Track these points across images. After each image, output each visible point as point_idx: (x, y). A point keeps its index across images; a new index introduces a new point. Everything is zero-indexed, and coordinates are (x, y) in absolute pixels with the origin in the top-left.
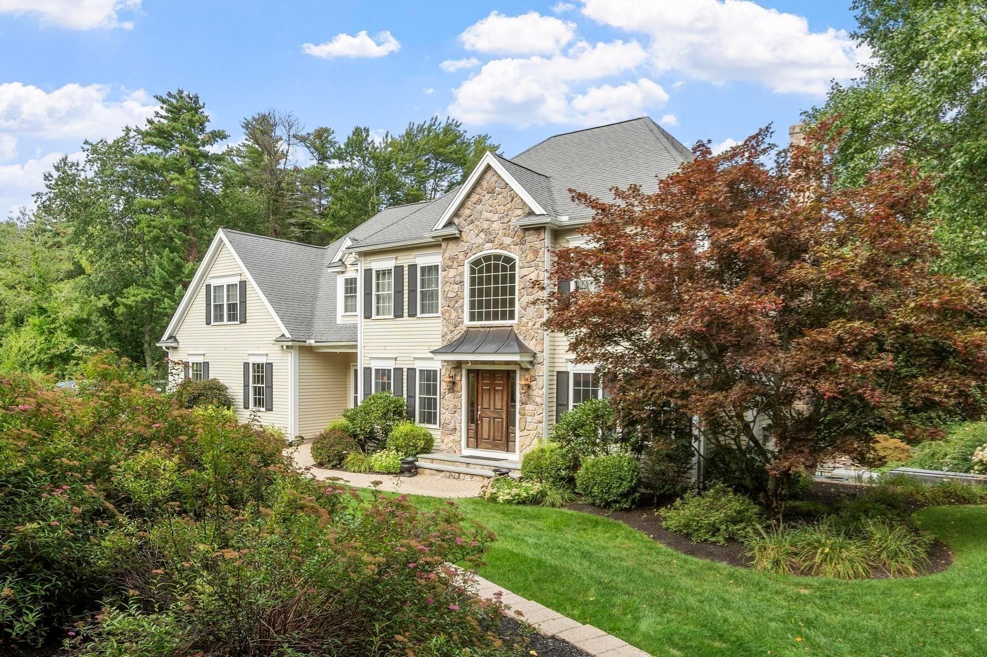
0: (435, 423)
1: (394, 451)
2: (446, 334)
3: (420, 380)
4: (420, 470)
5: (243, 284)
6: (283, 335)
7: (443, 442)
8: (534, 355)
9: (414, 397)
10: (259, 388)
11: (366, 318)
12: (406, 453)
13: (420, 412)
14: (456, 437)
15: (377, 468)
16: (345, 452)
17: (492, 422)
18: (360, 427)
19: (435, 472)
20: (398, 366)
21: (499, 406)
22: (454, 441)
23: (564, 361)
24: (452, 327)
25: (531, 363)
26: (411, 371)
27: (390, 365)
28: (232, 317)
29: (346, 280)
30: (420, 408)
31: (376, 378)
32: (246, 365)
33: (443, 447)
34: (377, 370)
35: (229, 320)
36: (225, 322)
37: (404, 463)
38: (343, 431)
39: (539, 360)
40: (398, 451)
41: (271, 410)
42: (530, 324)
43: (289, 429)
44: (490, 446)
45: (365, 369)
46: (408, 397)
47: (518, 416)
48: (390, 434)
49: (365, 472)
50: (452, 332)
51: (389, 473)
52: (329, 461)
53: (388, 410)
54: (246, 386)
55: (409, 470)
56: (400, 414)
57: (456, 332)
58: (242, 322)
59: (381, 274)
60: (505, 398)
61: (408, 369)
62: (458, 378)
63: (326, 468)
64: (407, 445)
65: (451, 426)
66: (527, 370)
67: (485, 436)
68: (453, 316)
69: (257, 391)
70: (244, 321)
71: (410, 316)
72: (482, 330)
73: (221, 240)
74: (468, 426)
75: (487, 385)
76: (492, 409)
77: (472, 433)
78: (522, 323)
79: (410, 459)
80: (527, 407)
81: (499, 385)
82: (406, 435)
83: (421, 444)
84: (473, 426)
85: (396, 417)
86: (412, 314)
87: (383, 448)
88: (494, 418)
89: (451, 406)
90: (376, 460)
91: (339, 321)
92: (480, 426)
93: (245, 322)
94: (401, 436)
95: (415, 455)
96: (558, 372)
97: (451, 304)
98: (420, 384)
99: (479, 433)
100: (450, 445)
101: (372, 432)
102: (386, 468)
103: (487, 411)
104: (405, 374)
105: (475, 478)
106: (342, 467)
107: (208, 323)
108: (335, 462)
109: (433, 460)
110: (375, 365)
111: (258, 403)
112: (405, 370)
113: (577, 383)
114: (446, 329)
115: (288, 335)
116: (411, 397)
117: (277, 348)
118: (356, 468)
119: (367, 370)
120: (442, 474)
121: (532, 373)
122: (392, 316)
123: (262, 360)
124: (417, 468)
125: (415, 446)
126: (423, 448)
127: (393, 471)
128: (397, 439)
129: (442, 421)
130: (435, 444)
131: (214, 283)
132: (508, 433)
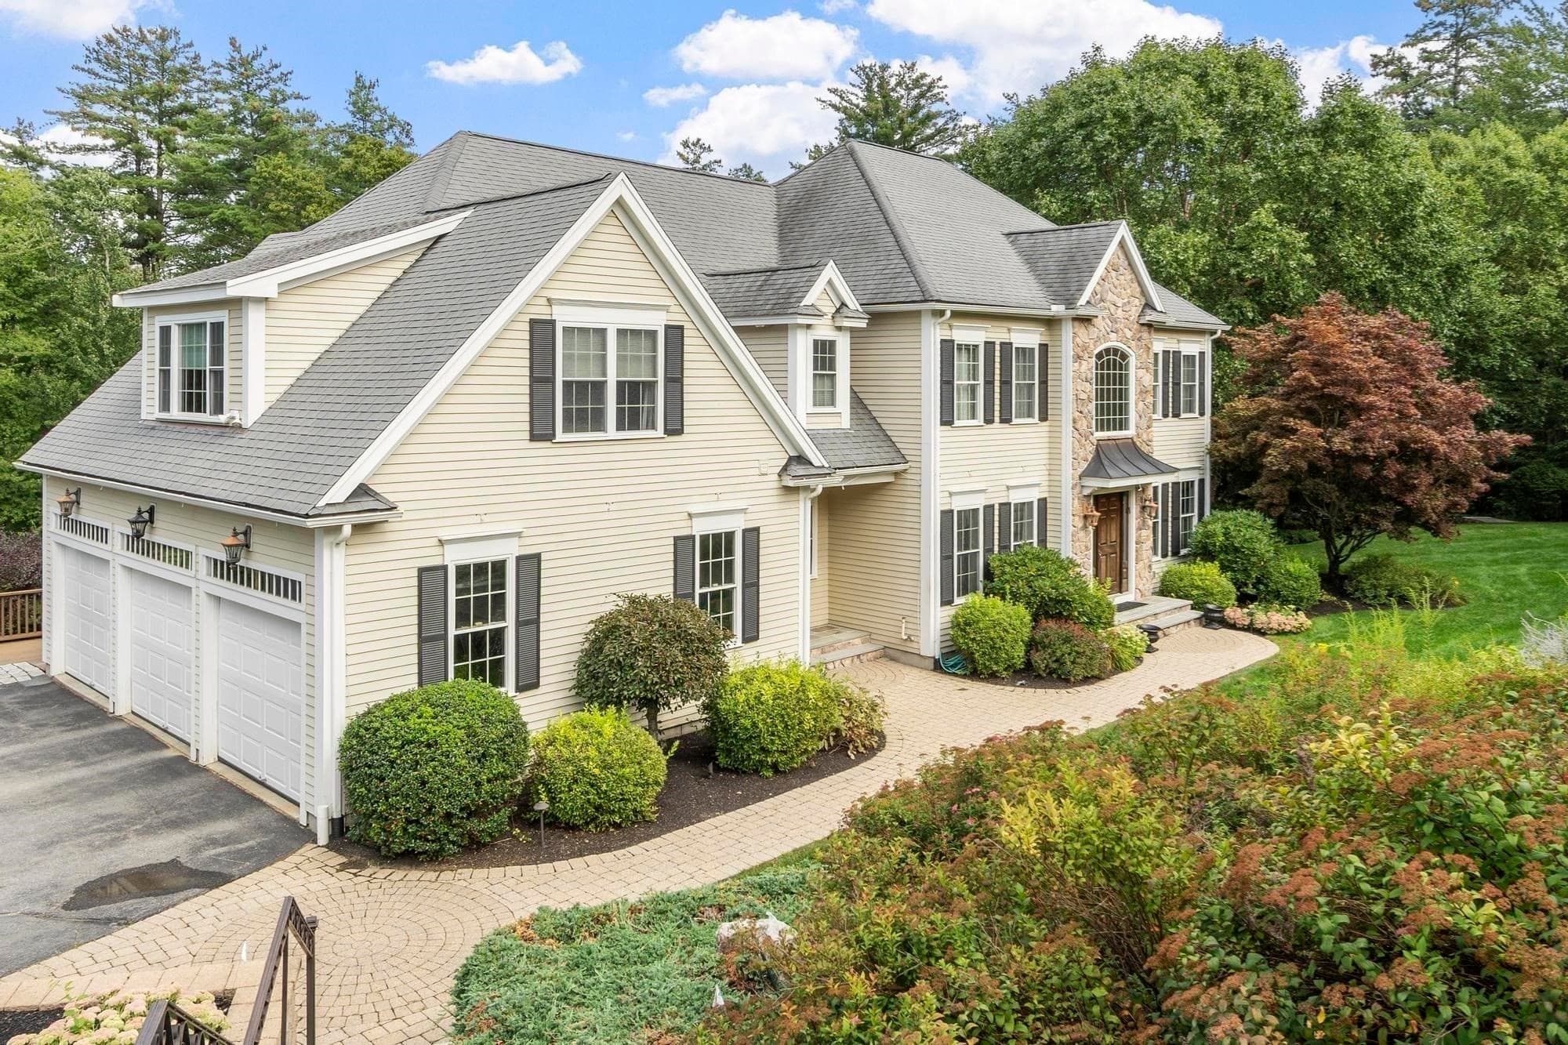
2: (1079, 449)
3: (1015, 519)
5: (675, 334)
11: (943, 423)
20: (988, 502)
24: (1083, 440)
26: (1004, 508)
27: (979, 501)
29: (816, 342)
32: (683, 541)
34: (962, 512)
35: (620, 427)
36: (612, 432)
41: (756, 638)
42: (1144, 435)
45: (943, 513)
46: (1001, 548)
50: (1083, 446)
57: (1087, 447)
58: (669, 433)
59: (962, 350)
60: (1118, 527)
61: (1000, 504)
68: (1084, 425)
70: (675, 429)
71: (1002, 421)
86: (1006, 419)
88: (1110, 554)
93: (679, 431)
98: (1015, 526)
104: (997, 513)
107: (541, 435)
110: (958, 505)
112: (997, 507)
114: (1078, 443)
115: (819, 460)
116: (1005, 547)
119: (946, 514)
132: (1121, 569)
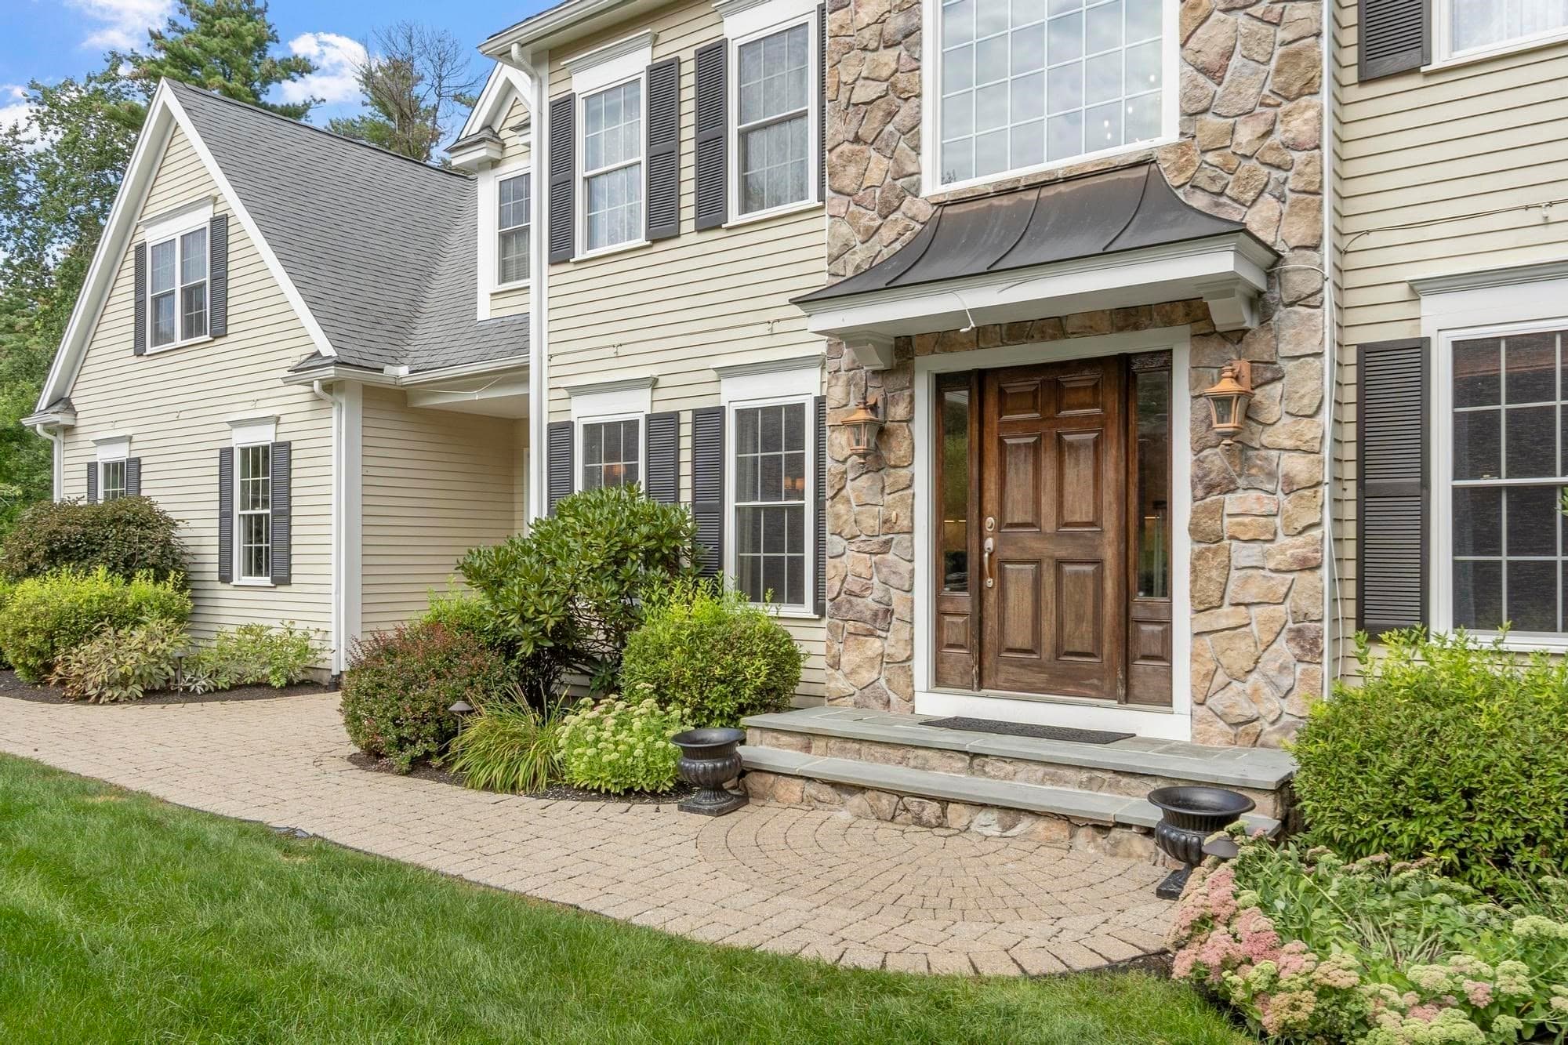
0: (797, 598)
1: (650, 702)
2: (847, 247)
3: (741, 447)
4: (754, 781)
5: (220, 224)
6: (317, 354)
7: (836, 665)
8: (1274, 265)
9: (720, 510)
10: (259, 517)
11: (555, 263)
12: (697, 710)
13: (740, 561)
14: (892, 643)
15: (578, 770)
16: (458, 706)
17: (1049, 578)
18: (520, 610)
19: (827, 793)
20: (661, 408)
21: (1080, 508)
22: (884, 659)
23: (1402, 291)
24: (870, 219)
25: (1258, 302)
26: (709, 419)
27: (635, 406)
28: (193, 327)
29: (505, 185)
30: (741, 547)
31: (589, 456)
32: (226, 454)
33: (839, 683)
34: (591, 430)
35: (187, 333)
36: (179, 342)
37: (691, 754)
38: (467, 629)
39: (1297, 283)
40: (663, 701)
41: (287, 581)
42: (1246, 134)
43: (333, 636)
44: (1040, 678)
45: (553, 428)
46: (698, 509)
47: (1182, 548)
48: (634, 637)
49: (532, 787)
50: (871, 233)
51: (630, 794)
52: (401, 743)
53: (626, 547)
54: (225, 516)
55: (715, 786)
56: (671, 564)
57: (887, 234)
58: (216, 336)
59: (605, 101)
60: (1111, 474)
61: (697, 413)
62: (899, 411)
63: (389, 769)
64: (703, 677)
65: (869, 604)
66: (1237, 336)
67: (1018, 634)
68: (875, 175)
69: (256, 528)
70: (221, 332)
71: (702, 228)
72: (1005, 201)
73: (167, 116)
74: (939, 600)
75: (1027, 427)
76: (1049, 524)
77: (958, 629)
78: (1203, 139)
79: (716, 734)
80: (1232, 503)
81: (1083, 424)
82: (698, 636)
83: (757, 670)
84: (964, 600)
85: (658, 573)
86: (711, 217)
87: (612, 688)
88: (1059, 563)
89: (870, 523)
90: (575, 739)
91: (484, 310)
92: (991, 599)
93: (223, 333)
94: (676, 640)
95: (733, 719)
96: (1364, 350)
97: (867, 132)
98: (740, 463)
99: (991, 624)
100: (866, 676)
101: (566, 629)
102: (617, 771)
103: (1026, 537)
104: (686, 430)
105: (1025, 825)
106: (448, 764)
107: (139, 351)
108: (419, 750)
109: (808, 739)
110: (585, 412)
111: (257, 563)
112: (686, 418)
113: (1466, 390)
114: (845, 229)
115: (327, 350)
116: (709, 508)
117: (299, 394)
118: (499, 772)
119: (560, 433)
120: (857, 800)
121: (1259, 348)
122: (641, 241)
123: (263, 436)
124: (744, 771)
125: (732, 680)
126: (765, 691)
127: (646, 784)
128: (662, 653)
129: (832, 586)
130: (804, 675)
131: (152, 236)
132: (1127, 622)
